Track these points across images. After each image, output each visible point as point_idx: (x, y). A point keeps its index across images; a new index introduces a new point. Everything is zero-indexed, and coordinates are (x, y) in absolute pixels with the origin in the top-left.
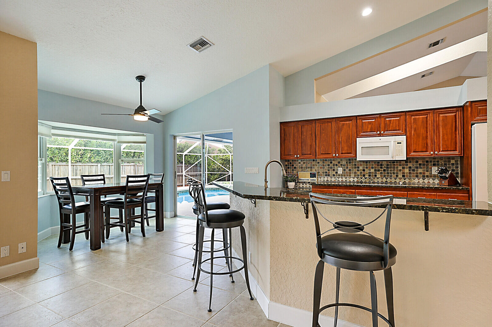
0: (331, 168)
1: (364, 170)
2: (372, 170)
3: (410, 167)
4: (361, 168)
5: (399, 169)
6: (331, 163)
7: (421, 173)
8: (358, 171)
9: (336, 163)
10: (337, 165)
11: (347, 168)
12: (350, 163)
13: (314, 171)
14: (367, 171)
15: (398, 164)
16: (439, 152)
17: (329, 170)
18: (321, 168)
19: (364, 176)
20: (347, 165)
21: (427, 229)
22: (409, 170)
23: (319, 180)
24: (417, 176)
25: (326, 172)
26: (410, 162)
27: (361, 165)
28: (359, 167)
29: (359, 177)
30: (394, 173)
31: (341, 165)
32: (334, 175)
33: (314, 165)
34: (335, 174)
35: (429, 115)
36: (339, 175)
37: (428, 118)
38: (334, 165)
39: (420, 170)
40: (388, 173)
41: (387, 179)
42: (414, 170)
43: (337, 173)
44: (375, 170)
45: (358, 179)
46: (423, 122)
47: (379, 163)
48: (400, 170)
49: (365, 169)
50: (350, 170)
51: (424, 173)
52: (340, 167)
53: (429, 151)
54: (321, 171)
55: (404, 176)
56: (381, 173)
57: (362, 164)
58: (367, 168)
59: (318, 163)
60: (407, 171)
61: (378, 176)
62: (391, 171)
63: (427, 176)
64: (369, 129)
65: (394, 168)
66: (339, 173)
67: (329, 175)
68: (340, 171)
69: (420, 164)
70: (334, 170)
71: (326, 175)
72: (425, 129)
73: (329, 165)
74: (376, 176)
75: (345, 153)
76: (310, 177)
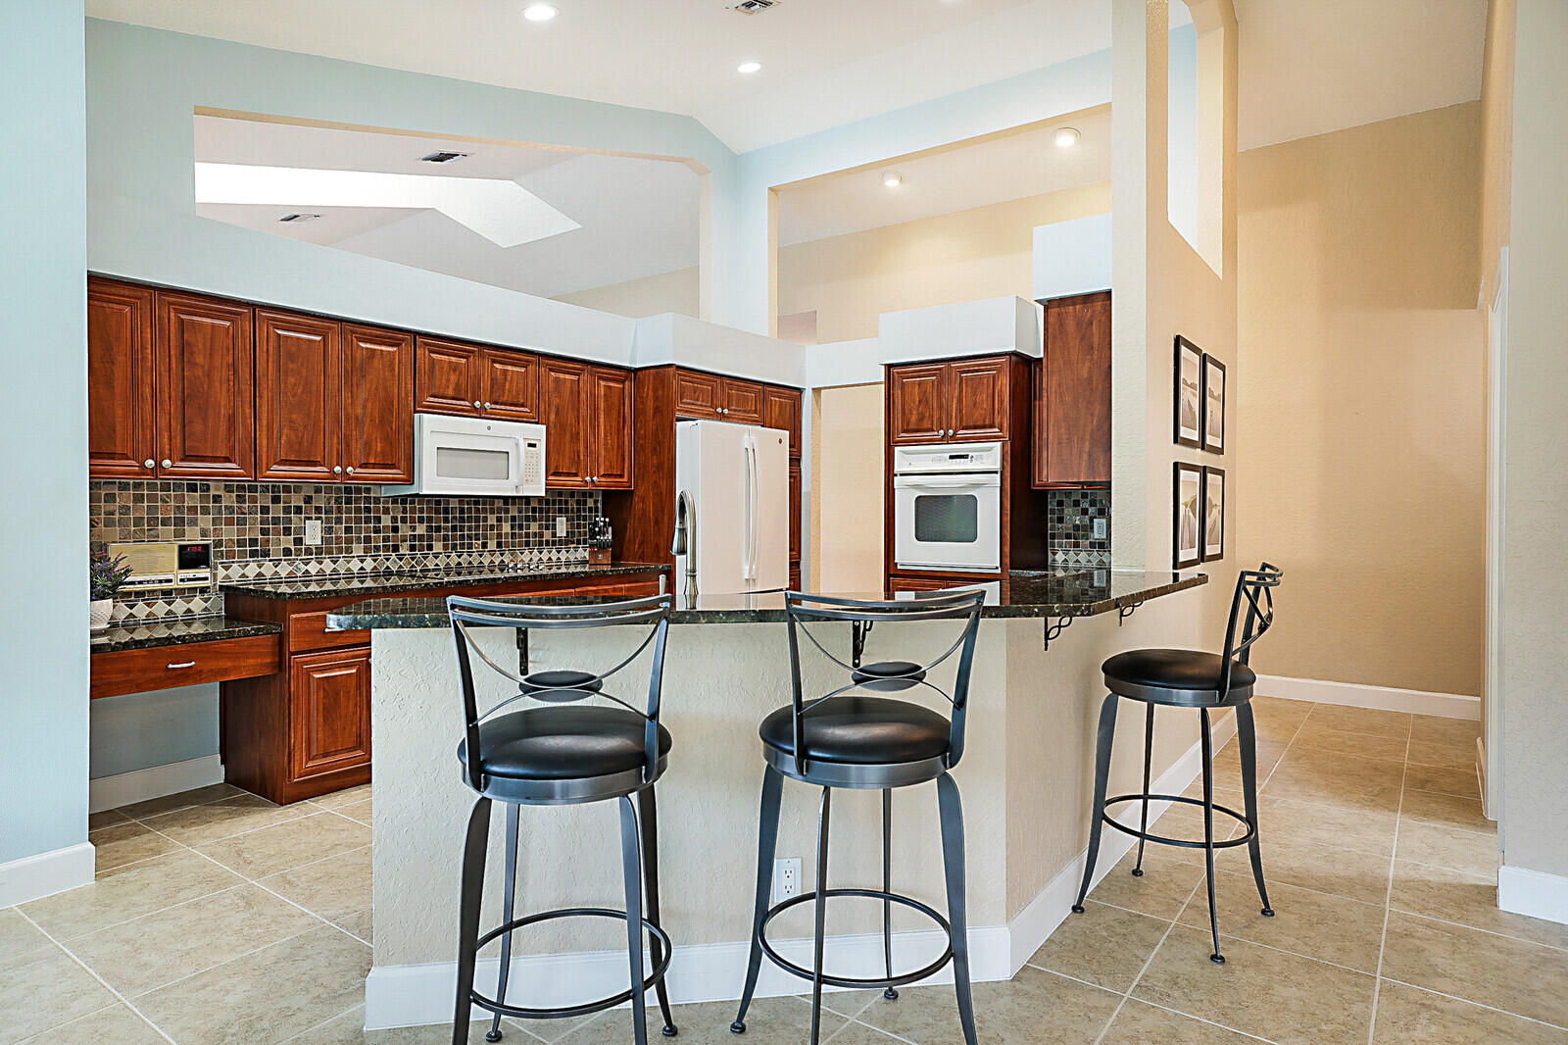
0: (276, 520)
1: (395, 529)
2: (421, 529)
3: (513, 519)
4: (386, 520)
5: (489, 523)
6: (275, 500)
7: (535, 535)
8: (377, 531)
9: (296, 500)
10: (298, 510)
11: (339, 521)
12: (348, 501)
13: (193, 537)
14: (404, 530)
15: (487, 506)
17: (264, 532)
18: (229, 522)
19: (396, 548)
20: (339, 510)
22: (512, 528)
23: (219, 579)
24: (527, 544)
25: (254, 542)
27: (386, 511)
28: (378, 519)
29: (381, 553)
30: (477, 537)
31: (318, 510)
32: (287, 552)
33: (193, 510)
34: (293, 549)
36: (308, 551)
37: (581, 382)
38: (287, 510)
39: (534, 527)
40: (463, 537)
41: (459, 557)
42: (521, 527)
43: (298, 541)
44: (429, 529)
45: (375, 561)
47: (438, 503)
48: (492, 528)
49: (399, 524)
50: (348, 530)
51: (541, 535)
52: (310, 518)
53: (584, 473)
54: (230, 533)
55: (499, 545)
56: (445, 538)
57: (390, 505)
58: (404, 520)
59: (217, 499)
60: (506, 528)
61: (437, 547)
62: (470, 529)
63: (547, 543)
65: (477, 520)
66: (307, 541)
67: (266, 554)
68: (313, 534)
69: (534, 510)
70: (287, 531)
71: (253, 554)
73: (265, 510)
74: (430, 547)
75: (374, 466)
76: (181, 567)
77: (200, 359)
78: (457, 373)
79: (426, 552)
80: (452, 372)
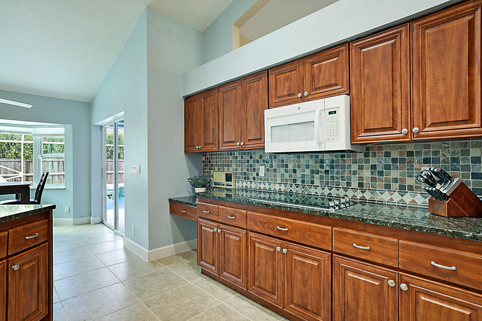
0: (251, 166)
1: (295, 171)
2: (307, 172)
3: (374, 167)
4: (290, 167)
5: (352, 169)
6: (251, 157)
7: (396, 180)
8: (286, 172)
9: (256, 157)
11: (272, 166)
12: (275, 157)
14: (299, 172)
15: (351, 158)
17: (248, 170)
18: (239, 166)
19: (295, 181)
20: (272, 162)
22: (372, 174)
23: (237, 186)
24: (388, 187)
25: (245, 174)
26: (374, 155)
27: (290, 160)
28: (287, 166)
29: (289, 183)
30: (343, 178)
31: (264, 161)
32: (254, 179)
34: (256, 177)
36: (261, 179)
37: (398, 45)
38: (254, 162)
39: (394, 174)
40: (333, 178)
41: (330, 190)
42: (381, 173)
43: (258, 174)
44: (312, 172)
45: (285, 186)
48: (355, 173)
49: (297, 169)
50: (275, 170)
51: (403, 180)
52: (261, 165)
54: (239, 170)
55: (361, 185)
56: (321, 177)
57: (292, 158)
58: (299, 167)
59: (236, 158)
60: (367, 174)
61: (317, 182)
62: (338, 173)
63: (411, 188)
65: (343, 167)
66: (260, 175)
67: (248, 178)
68: (262, 171)
69: (394, 160)
70: (254, 170)
71: (245, 178)
73: (248, 162)
74: (312, 182)
76: (226, 181)
78: (289, 81)
79: (310, 184)
80: (286, 81)
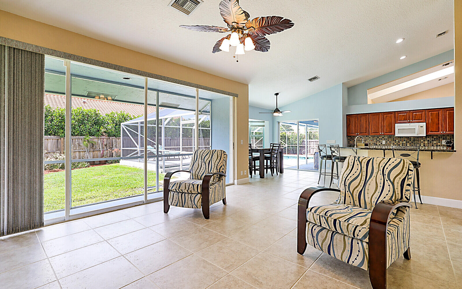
0: (378, 141)
1: (399, 142)
2: (405, 142)
3: (428, 140)
4: (397, 141)
5: (421, 141)
6: (378, 138)
7: (435, 144)
8: (395, 142)
9: (381, 138)
10: (382, 139)
11: (388, 141)
12: (390, 138)
13: (367, 143)
14: (401, 142)
15: (421, 138)
16: (446, 131)
17: (376, 142)
18: (371, 141)
19: (399, 145)
20: (388, 139)
21: (432, 159)
22: (428, 142)
24: (433, 145)
25: (375, 143)
26: (429, 137)
27: (397, 139)
28: (396, 140)
30: (418, 144)
31: (385, 139)
32: (380, 145)
33: (367, 139)
35: (440, 111)
36: (383, 145)
37: (440, 113)
38: (380, 139)
39: (435, 142)
40: (414, 144)
42: (431, 142)
43: (381, 143)
44: (406, 142)
46: (436, 115)
47: (409, 138)
48: (422, 142)
50: (390, 142)
51: (437, 144)
53: (440, 131)
54: (371, 142)
55: (424, 145)
56: (410, 144)
58: (401, 141)
59: (370, 138)
60: (426, 142)
61: (408, 145)
62: (416, 142)
63: (439, 145)
64: (403, 119)
65: (418, 141)
66: (383, 143)
67: (376, 145)
68: (384, 142)
69: (435, 139)
70: (380, 142)
71: (375, 145)
72: (438, 119)
73: (376, 139)
74: (406, 145)
75: (388, 132)
76: (365, 146)
77: (362, 121)
78: (405, 116)
80: (403, 116)
